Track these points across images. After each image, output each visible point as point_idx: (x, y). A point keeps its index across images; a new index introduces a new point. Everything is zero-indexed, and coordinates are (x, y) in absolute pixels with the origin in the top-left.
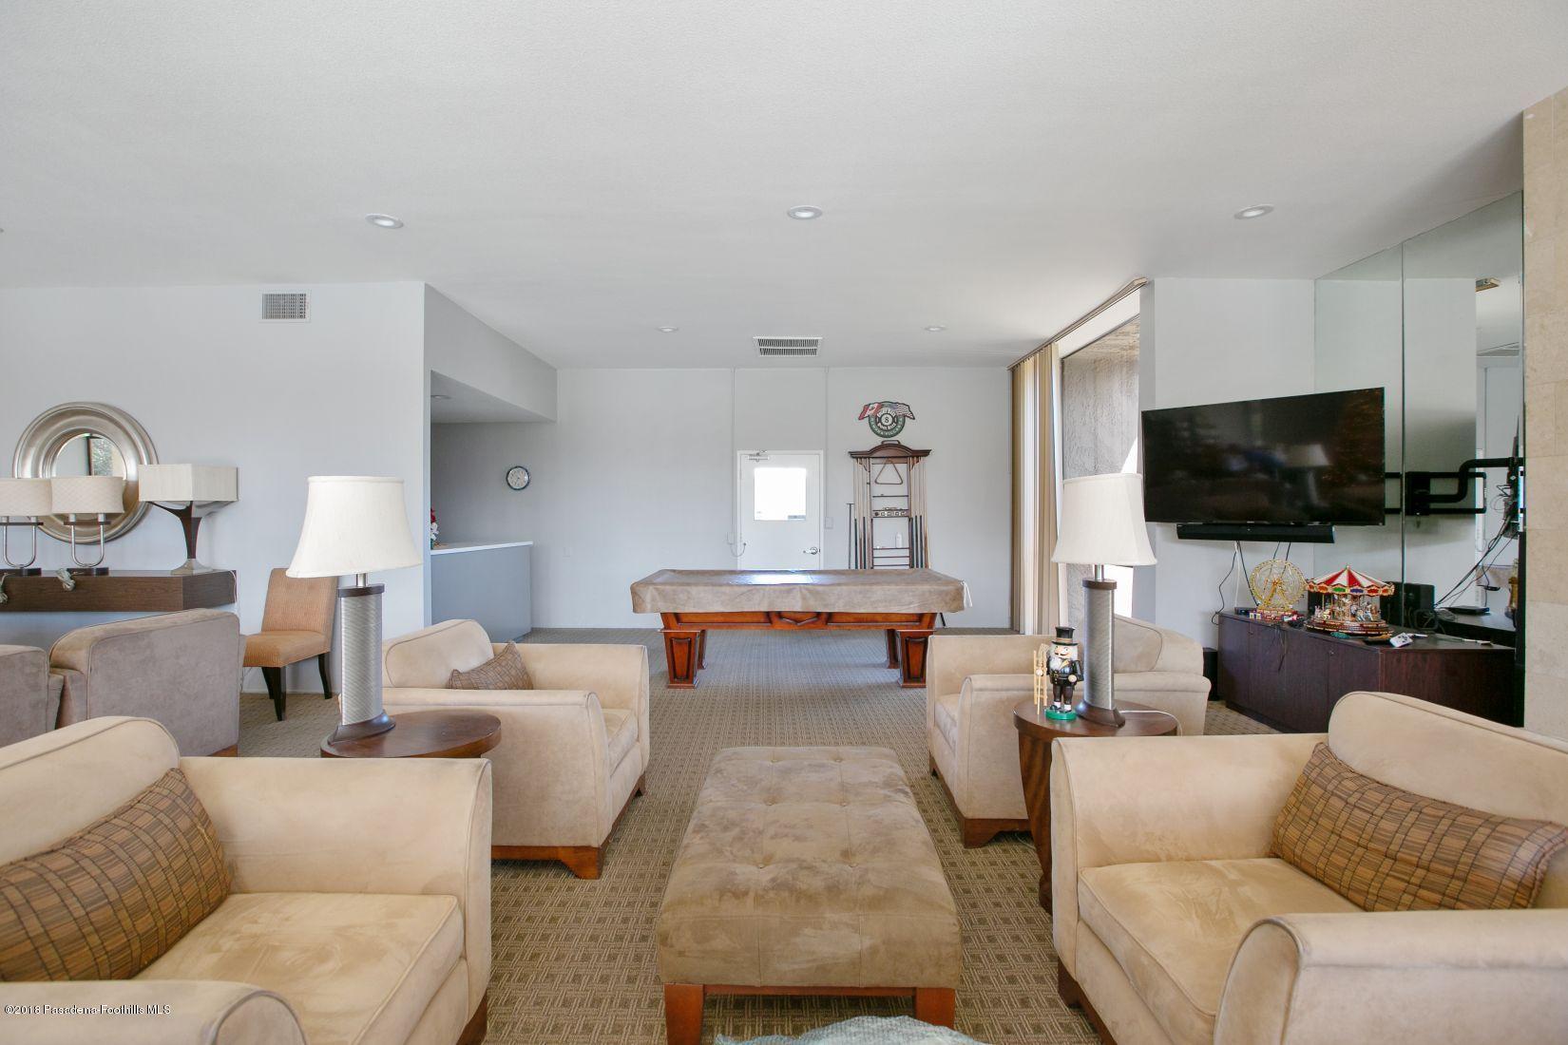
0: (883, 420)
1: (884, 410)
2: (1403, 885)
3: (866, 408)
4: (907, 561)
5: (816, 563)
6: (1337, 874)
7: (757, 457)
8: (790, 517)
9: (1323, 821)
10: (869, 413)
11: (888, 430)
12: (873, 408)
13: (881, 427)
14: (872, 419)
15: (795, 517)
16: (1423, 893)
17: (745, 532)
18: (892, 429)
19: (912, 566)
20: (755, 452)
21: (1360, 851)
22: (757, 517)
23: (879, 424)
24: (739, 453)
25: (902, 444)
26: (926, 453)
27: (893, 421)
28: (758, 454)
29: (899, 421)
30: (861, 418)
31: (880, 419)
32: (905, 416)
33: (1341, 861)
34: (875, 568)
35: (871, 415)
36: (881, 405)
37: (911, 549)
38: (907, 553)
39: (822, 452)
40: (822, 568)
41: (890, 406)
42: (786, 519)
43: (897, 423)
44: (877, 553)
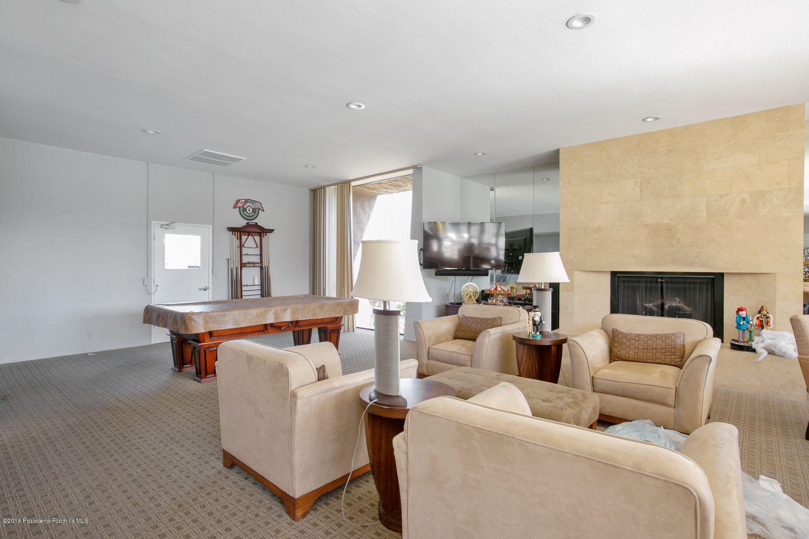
0: (247, 210)
1: (248, 204)
2: (661, 354)
3: (238, 202)
4: (259, 292)
5: (207, 296)
6: (641, 357)
7: (168, 226)
8: (189, 267)
9: (631, 347)
10: (239, 205)
11: (250, 216)
12: (242, 203)
13: (246, 214)
14: (242, 209)
15: (193, 267)
16: (666, 354)
17: (157, 277)
18: (252, 216)
19: (262, 295)
20: (166, 223)
21: (645, 350)
22: (167, 267)
23: (245, 212)
24: (153, 222)
25: (259, 224)
26: (271, 231)
27: (253, 211)
28: (168, 225)
29: (256, 211)
30: (235, 207)
31: (246, 209)
32: (259, 209)
33: (642, 354)
34: (243, 297)
35: (240, 206)
36: (246, 201)
37: (261, 285)
38: (259, 288)
39: (211, 227)
40: (211, 300)
41: (251, 202)
42: (187, 268)
43: (255, 212)
44: (244, 288)
